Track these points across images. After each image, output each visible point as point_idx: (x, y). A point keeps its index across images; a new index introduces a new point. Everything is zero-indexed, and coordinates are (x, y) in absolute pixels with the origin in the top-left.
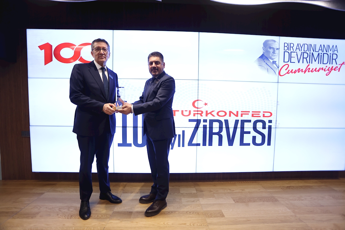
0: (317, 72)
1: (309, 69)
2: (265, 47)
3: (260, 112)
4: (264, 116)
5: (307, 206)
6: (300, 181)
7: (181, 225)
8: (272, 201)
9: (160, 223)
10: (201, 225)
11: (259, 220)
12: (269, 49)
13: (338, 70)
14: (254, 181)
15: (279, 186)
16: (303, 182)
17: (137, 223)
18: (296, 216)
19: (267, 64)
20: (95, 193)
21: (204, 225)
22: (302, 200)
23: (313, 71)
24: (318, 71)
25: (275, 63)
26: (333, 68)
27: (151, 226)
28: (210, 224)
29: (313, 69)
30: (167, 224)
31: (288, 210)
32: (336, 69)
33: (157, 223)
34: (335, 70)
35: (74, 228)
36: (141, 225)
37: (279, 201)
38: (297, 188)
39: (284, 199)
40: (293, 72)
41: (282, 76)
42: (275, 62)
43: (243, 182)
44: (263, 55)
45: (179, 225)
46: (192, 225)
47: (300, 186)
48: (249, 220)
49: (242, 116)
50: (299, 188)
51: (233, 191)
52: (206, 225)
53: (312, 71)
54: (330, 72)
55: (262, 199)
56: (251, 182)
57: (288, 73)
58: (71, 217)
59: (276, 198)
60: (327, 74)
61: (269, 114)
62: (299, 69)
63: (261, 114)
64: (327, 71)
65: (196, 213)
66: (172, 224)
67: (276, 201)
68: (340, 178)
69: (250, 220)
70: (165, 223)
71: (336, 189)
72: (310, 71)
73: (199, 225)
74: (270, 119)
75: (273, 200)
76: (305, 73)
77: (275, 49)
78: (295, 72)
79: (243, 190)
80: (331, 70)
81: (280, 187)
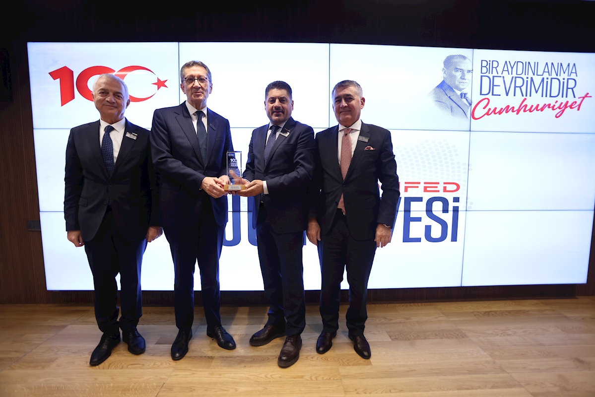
0: (540, 111)
1: (526, 106)
2: (447, 69)
3: (438, 183)
4: (445, 190)
5: (515, 345)
6: (510, 302)
7: (295, 378)
8: (457, 338)
9: (259, 376)
10: (330, 378)
11: (431, 369)
12: (454, 73)
13: (577, 108)
14: (429, 304)
15: (472, 311)
16: (514, 304)
17: (220, 375)
18: (494, 363)
19: (451, 99)
20: (153, 324)
21: (334, 379)
22: (509, 335)
23: (532, 110)
24: (542, 110)
25: (465, 96)
26: (569, 104)
27: (244, 381)
28: (345, 376)
29: (532, 106)
30: (270, 377)
31: (483, 353)
32: (573, 107)
33: (255, 375)
34: (571, 107)
35: (112, 385)
36: (226, 379)
37: (468, 337)
38: (502, 313)
39: (477, 334)
40: (496, 112)
41: (478, 119)
42: (465, 94)
43: (408, 305)
44: (443, 82)
45: (291, 379)
46: (313, 378)
47: (507, 311)
48: (412, 371)
49: (406, 190)
50: (506, 314)
51: (391, 320)
52: (337, 378)
53: (530, 111)
54: (563, 111)
55: (440, 334)
56: (423, 304)
57: (487, 114)
58: (109, 366)
59: (464, 332)
60: (557, 116)
61: (455, 187)
62: (508, 106)
63: (440, 187)
64: (558, 110)
65: (323, 358)
66: (280, 377)
67: (463, 337)
68: (578, 297)
69: (415, 370)
70: (269, 376)
71: (568, 315)
72: (526, 110)
73: (325, 378)
74: (456, 195)
75: (458, 335)
76: (517, 114)
77: (466, 72)
78: (500, 113)
79: (407, 319)
80: (563, 108)
81: (473, 313)
